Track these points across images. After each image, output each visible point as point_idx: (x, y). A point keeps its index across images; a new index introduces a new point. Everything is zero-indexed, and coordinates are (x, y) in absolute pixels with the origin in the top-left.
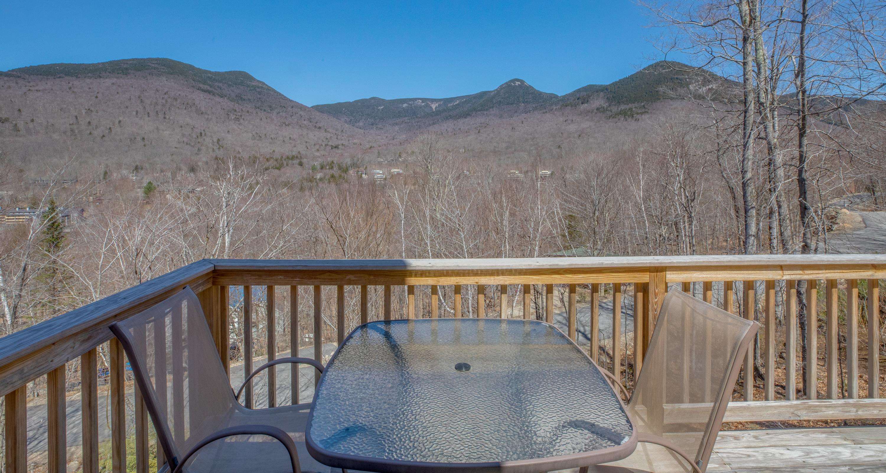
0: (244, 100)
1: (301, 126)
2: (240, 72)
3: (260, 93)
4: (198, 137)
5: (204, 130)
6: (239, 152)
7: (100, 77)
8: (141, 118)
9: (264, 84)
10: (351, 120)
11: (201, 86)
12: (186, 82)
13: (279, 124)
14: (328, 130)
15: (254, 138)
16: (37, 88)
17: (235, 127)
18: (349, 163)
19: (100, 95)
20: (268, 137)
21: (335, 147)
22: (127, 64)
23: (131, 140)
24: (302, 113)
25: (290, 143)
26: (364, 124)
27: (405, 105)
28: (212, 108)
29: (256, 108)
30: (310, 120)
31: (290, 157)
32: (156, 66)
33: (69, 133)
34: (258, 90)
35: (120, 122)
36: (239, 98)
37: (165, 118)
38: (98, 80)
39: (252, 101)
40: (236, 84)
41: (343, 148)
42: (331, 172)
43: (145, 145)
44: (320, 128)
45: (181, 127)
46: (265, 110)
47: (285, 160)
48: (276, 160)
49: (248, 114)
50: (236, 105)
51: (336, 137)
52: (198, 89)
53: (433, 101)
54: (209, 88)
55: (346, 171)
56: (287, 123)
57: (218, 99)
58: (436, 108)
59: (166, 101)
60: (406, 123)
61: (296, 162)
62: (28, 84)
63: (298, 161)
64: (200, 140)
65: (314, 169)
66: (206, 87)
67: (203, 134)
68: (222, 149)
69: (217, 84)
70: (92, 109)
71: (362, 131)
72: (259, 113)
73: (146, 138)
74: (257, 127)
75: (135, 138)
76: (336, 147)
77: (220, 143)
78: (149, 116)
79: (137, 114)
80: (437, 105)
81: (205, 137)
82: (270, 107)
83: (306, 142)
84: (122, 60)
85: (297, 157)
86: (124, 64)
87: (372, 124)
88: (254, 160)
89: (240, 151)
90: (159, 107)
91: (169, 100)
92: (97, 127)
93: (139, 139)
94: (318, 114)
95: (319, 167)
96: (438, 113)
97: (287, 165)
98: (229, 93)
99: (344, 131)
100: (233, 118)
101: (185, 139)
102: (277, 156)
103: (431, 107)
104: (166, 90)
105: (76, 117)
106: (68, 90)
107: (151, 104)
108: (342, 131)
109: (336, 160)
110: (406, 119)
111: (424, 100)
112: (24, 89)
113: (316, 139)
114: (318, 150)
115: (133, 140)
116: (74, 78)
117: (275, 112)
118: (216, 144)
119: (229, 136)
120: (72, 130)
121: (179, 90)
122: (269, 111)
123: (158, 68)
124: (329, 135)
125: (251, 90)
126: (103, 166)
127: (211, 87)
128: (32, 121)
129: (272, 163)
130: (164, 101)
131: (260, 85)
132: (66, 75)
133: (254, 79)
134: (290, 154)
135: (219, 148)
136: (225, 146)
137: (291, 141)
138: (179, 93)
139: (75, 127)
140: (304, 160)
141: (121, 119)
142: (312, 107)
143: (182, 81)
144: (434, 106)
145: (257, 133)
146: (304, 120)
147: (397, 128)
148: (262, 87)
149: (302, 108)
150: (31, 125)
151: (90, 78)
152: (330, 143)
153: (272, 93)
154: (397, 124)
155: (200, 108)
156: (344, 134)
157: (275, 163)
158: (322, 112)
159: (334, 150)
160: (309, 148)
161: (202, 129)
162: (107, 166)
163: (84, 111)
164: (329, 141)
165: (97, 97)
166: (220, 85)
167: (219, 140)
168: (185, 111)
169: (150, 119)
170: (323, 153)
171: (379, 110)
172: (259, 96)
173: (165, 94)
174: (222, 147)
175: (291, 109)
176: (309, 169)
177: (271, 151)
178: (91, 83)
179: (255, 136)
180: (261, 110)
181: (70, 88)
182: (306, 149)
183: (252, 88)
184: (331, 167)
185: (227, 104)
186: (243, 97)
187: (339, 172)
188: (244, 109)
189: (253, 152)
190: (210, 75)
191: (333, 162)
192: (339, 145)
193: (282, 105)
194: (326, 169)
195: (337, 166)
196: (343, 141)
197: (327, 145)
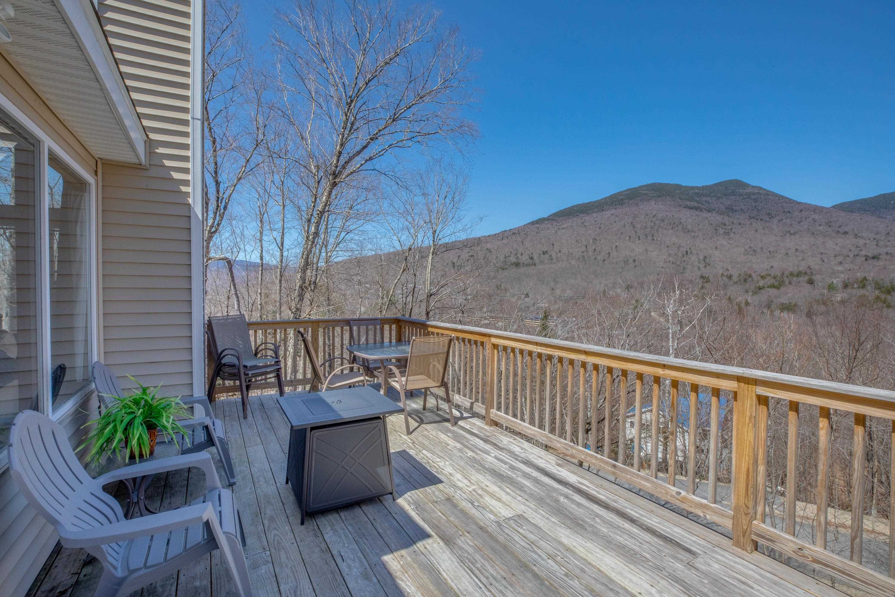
0: (736, 211)
1: (813, 234)
2: (731, 182)
3: (755, 200)
4: (683, 256)
5: (690, 249)
6: (727, 270)
7: (603, 210)
8: (633, 242)
9: (761, 188)
11: (688, 203)
12: (673, 203)
13: (781, 234)
14: (859, 234)
15: (746, 253)
16: (563, 226)
17: (725, 243)
19: (602, 226)
20: (765, 251)
21: (873, 258)
22: (623, 195)
23: (625, 262)
24: (816, 217)
25: (796, 256)
28: (698, 225)
29: (750, 218)
30: (829, 224)
31: (795, 273)
32: (646, 192)
33: (581, 260)
34: (753, 197)
35: (616, 247)
36: (731, 210)
37: (653, 240)
38: (601, 214)
39: (745, 210)
40: (726, 195)
41: (888, 257)
42: (862, 292)
43: (635, 267)
44: (846, 233)
45: (668, 247)
46: (762, 220)
47: (787, 277)
48: (775, 278)
49: (739, 227)
50: (726, 218)
51: (874, 243)
52: (685, 208)
54: (696, 204)
56: (792, 232)
57: (705, 215)
59: (655, 223)
61: (804, 279)
62: (558, 224)
63: (807, 278)
64: (685, 258)
65: (831, 287)
67: (689, 253)
68: (708, 267)
69: (704, 199)
70: (597, 238)
72: (754, 224)
73: (636, 259)
74: (751, 240)
75: (628, 260)
77: (707, 261)
78: (639, 239)
79: (630, 239)
81: (691, 256)
82: (769, 214)
83: (822, 254)
84: (620, 192)
85: (805, 273)
86: (620, 195)
88: (746, 278)
89: (730, 268)
90: (648, 230)
91: (657, 222)
92: (600, 253)
93: (631, 261)
94: (843, 214)
95: (840, 285)
97: (790, 283)
98: (717, 206)
99: (892, 234)
100: (721, 233)
101: (671, 259)
102: (776, 272)
104: (655, 212)
105: (586, 246)
106: (581, 225)
107: (642, 229)
108: (888, 233)
109: (870, 276)
112: (556, 228)
113: (838, 248)
114: (841, 263)
115: (626, 262)
116: (585, 214)
117: (775, 221)
118: (702, 262)
119: (717, 253)
120: (583, 257)
121: (666, 211)
122: (768, 220)
123: (647, 194)
124: (861, 242)
125: (744, 199)
126: (602, 285)
127: (698, 203)
128: (560, 251)
129: (769, 281)
130: (652, 224)
131: (756, 191)
132: (580, 213)
133: (748, 186)
134: (795, 270)
135: (705, 266)
136: (712, 264)
137: (797, 254)
138: (666, 213)
139: (585, 254)
140: (817, 277)
141: (617, 244)
142: (834, 207)
143: (669, 203)
145: (750, 247)
146: (820, 225)
148: (759, 193)
149: (826, 208)
150: (559, 255)
151: (596, 212)
152: (863, 253)
153: (771, 197)
155: (687, 226)
157: (773, 281)
158: (852, 211)
159: (870, 261)
160: (826, 260)
161: (688, 247)
162: (606, 285)
163: (591, 241)
164: (861, 250)
165: (600, 228)
166: (709, 198)
167: (705, 257)
168: (671, 231)
169: (640, 242)
170: (849, 266)
172: (754, 204)
173: (654, 217)
174: (709, 265)
175: (800, 214)
176: (824, 288)
177: (769, 267)
178: (597, 217)
179: (749, 250)
180: (757, 219)
181: (583, 223)
182: (820, 262)
183: (745, 197)
184: (861, 285)
185: (715, 218)
186: (734, 208)
187: (877, 292)
188: (735, 222)
189: (745, 269)
190: (697, 191)
191: (865, 279)
192: (880, 254)
193: (786, 210)
194: (853, 288)
195: (873, 285)
196: (888, 248)
197: (857, 255)
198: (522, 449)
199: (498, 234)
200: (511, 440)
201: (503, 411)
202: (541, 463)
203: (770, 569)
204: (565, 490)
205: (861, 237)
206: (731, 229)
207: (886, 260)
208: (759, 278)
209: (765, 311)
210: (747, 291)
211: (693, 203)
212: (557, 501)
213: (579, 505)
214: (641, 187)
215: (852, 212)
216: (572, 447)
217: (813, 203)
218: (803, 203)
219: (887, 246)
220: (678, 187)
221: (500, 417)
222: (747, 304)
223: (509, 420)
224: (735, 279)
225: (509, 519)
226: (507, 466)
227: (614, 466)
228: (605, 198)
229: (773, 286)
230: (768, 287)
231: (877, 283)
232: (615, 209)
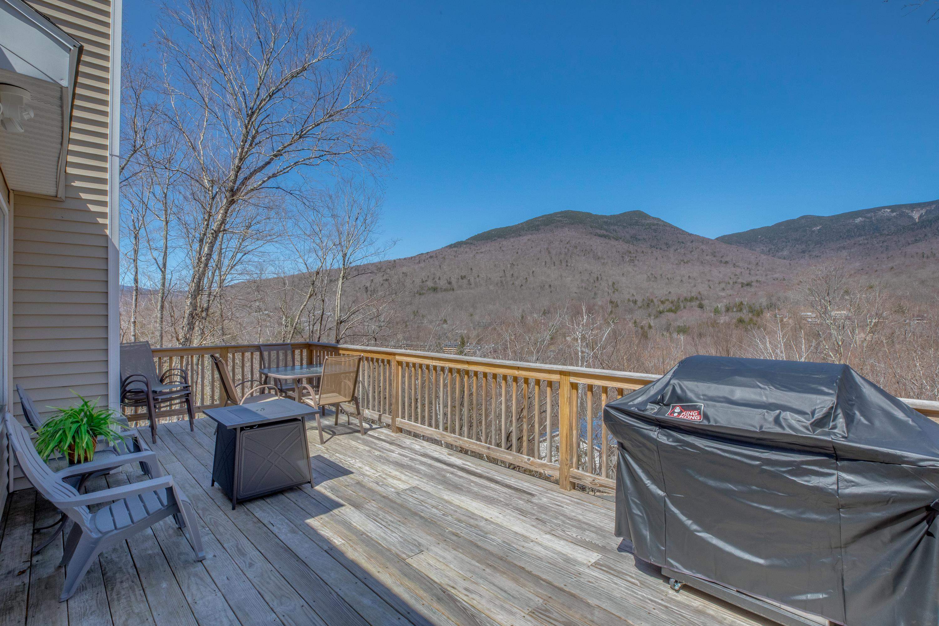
0: (639, 240)
1: (702, 262)
2: (635, 213)
3: (655, 231)
4: (595, 282)
5: (600, 275)
6: (633, 295)
7: (520, 236)
8: (549, 268)
9: (659, 220)
10: (771, 249)
11: (598, 231)
12: (584, 230)
13: (677, 262)
14: (737, 264)
15: (649, 279)
16: (480, 251)
17: (630, 270)
18: (764, 304)
19: (520, 251)
20: (664, 277)
21: (747, 285)
22: (539, 221)
23: (541, 287)
24: (704, 247)
25: (689, 283)
26: (791, 252)
27: (858, 220)
28: (607, 252)
29: (651, 247)
30: (714, 255)
31: (689, 299)
32: (560, 219)
33: (499, 285)
34: (653, 227)
35: (533, 272)
36: (635, 238)
37: (567, 266)
38: (518, 238)
39: (647, 240)
40: (631, 225)
41: (758, 284)
42: (739, 315)
43: (551, 292)
44: (726, 262)
45: (581, 273)
46: (661, 249)
47: (682, 302)
48: (672, 302)
49: (642, 255)
50: (631, 246)
51: (748, 272)
52: (595, 235)
53: (913, 207)
54: (605, 233)
55: (759, 313)
56: (685, 261)
57: (613, 242)
58: (921, 216)
59: (568, 250)
60: (860, 244)
61: (695, 303)
62: (476, 248)
63: (698, 302)
64: (596, 284)
65: (716, 311)
66: (603, 232)
67: (599, 279)
68: (616, 293)
69: (612, 227)
70: (514, 263)
71: (787, 262)
72: (654, 252)
73: (552, 285)
74: (652, 268)
75: (544, 286)
76: (749, 284)
77: (615, 287)
78: (554, 265)
79: (545, 264)
80: (923, 211)
81: (601, 282)
82: (667, 244)
83: (709, 281)
84: (536, 218)
85: (697, 299)
86: (537, 221)
87: (804, 252)
88: (649, 303)
89: (635, 294)
90: (562, 256)
91: (571, 249)
92: (517, 278)
93: (547, 287)
94: (724, 246)
95: (723, 309)
96: (924, 223)
97: (685, 308)
98: (623, 235)
99: (760, 264)
100: (627, 260)
101: (584, 285)
102: (674, 298)
103: (911, 218)
104: (568, 239)
105: (504, 271)
106: (499, 249)
107: (556, 255)
108: (757, 264)
109: (745, 301)
110: (861, 239)
111: (893, 208)
112: (474, 252)
113: (721, 276)
114: (724, 289)
115: (542, 287)
116: (503, 239)
117: (672, 250)
118: (611, 287)
119: (624, 279)
120: (501, 282)
121: (579, 238)
122: (666, 249)
123: (561, 221)
124: (738, 271)
125: (646, 229)
126: (520, 311)
127: (606, 231)
128: (478, 276)
129: (668, 305)
130: (566, 250)
131: (656, 222)
132: (499, 237)
133: (649, 217)
134: (689, 295)
135: (614, 292)
136: (620, 289)
137: (690, 280)
138: (579, 241)
139: (503, 279)
140: (706, 302)
141: (534, 269)
142: (717, 239)
143: (581, 230)
144: (916, 215)
145: (652, 274)
146: (707, 255)
147: (845, 253)
148: (657, 224)
149: (712, 240)
150: (477, 280)
151: (513, 237)
152: (740, 280)
153: (668, 228)
154: (844, 248)
155: (597, 253)
156: (760, 268)
157: (671, 305)
159: (745, 288)
160: (712, 287)
161: (599, 273)
162: (523, 311)
163: (509, 266)
164: (738, 278)
165: (517, 253)
166: (616, 227)
167: (614, 283)
168: (584, 258)
169: (555, 267)
170: (729, 292)
171: (814, 231)
172: (654, 234)
173: (567, 243)
174: (617, 290)
175: (691, 244)
176: (711, 312)
177: (667, 293)
178: (514, 242)
179: (650, 277)
180: (657, 248)
181: (501, 248)
182: (708, 288)
183: (647, 227)
184: (739, 309)
185: (622, 246)
186: (638, 237)
187: (750, 315)
188: (639, 250)
189: (648, 295)
190: (605, 220)
191: (741, 303)
192: (752, 282)
193: (680, 241)
194: (733, 311)
195: (747, 309)
196: (758, 277)
197: (736, 282)
198: (421, 446)
199: (415, 257)
200: (414, 441)
201: (406, 418)
202: (436, 455)
203: (578, 497)
204: (452, 469)
205: (738, 266)
206: (636, 257)
207: (756, 287)
208: (660, 302)
209: (665, 333)
210: (650, 315)
211: (602, 231)
212: (444, 476)
213: (460, 477)
214: (556, 214)
215: (731, 244)
216: (459, 439)
217: (701, 235)
218: (693, 235)
219: (757, 275)
220: (589, 215)
221: (405, 423)
222: (650, 327)
223: (411, 425)
224: (639, 303)
225: (406, 490)
226: (408, 459)
227: (489, 448)
228: (522, 224)
229: (670, 310)
230: (667, 311)
231: (750, 307)
232: (531, 234)
